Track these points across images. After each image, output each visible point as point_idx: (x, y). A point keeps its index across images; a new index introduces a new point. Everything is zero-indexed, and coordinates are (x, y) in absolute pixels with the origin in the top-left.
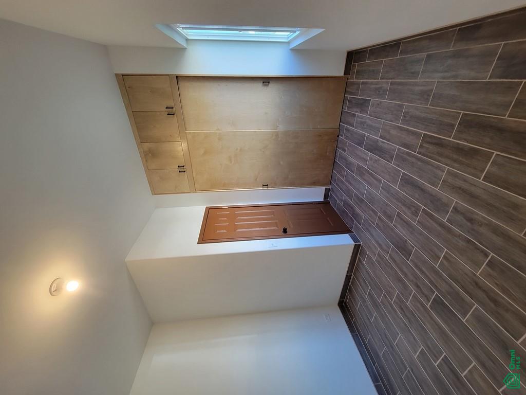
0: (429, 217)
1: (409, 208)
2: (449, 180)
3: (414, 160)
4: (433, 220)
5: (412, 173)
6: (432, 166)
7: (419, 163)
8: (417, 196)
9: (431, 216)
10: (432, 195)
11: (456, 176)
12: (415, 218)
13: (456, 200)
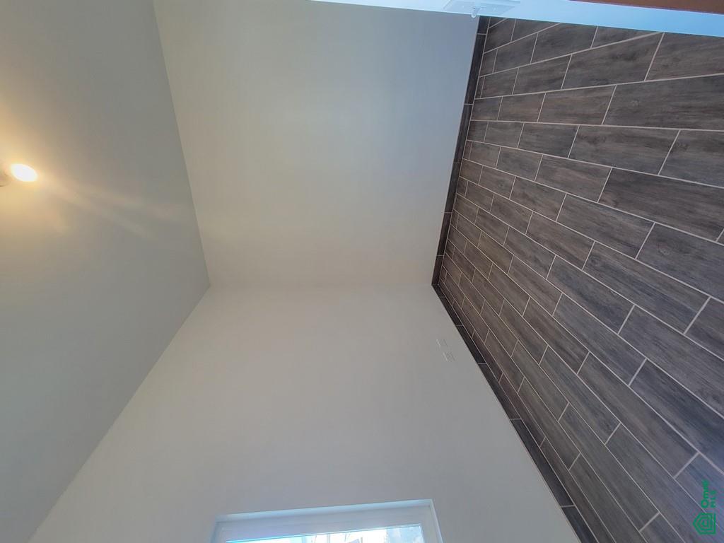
0: (573, 256)
1: (606, 266)
2: (551, 301)
3: (594, 344)
4: (568, 253)
5: (597, 323)
6: (568, 325)
7: (585, 335)
8: (591, 287)
9: (571, 258)
10: (569, 286)
11: (546, 306)
12: (597, 252)
13: (546, 279)
